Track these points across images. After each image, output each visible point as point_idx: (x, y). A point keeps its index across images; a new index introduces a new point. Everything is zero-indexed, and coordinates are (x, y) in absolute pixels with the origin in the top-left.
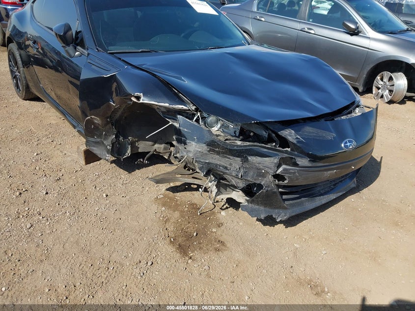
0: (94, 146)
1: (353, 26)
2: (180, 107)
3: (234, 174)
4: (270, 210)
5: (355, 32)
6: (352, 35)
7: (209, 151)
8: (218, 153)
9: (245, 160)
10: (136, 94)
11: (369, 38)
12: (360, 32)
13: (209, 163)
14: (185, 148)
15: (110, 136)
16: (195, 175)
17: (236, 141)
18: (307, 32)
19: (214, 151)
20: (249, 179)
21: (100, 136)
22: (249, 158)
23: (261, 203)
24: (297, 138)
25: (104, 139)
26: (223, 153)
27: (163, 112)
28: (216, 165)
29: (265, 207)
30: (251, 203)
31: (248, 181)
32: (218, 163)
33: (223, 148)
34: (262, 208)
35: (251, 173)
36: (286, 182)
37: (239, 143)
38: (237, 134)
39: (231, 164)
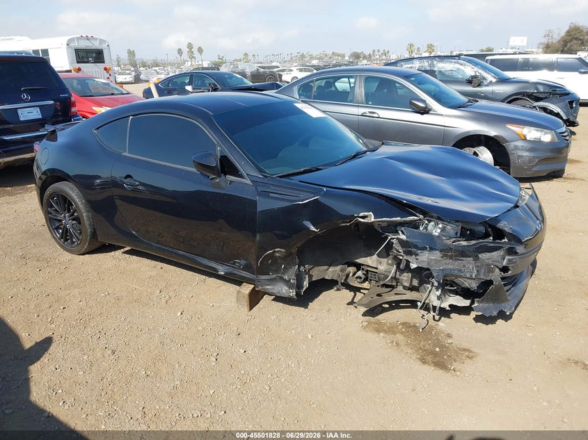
0: (268, 285)
1: (421, 105)
2: (411, 218)
3: (468, 276)
4: (499, 305)
5: (425, 111)
6: (422, 114)
7: (442, 257)
8: (451, 257)
9: (476, 258)
10: (361, 214)
11: (442, 115)
12: (430, 110)
13: (443, 270)
14: (417, 259)
15: (291, 268)
16: (395, 291)
17: (461, 242)
18: (369, 116)
19: (446, 256)
20: (482, 277)
21: (276, 271)
22: (480, 256)
23: (491, 300)
24: (511, 228)
25: (284, 274)
26: (456, 256)
27: (382, 228)
28: (451, 269)
29: (494, 303)
30: (481, 302)
31: (481, 279)
32: (451, 267)
33: (456, 251)
34: (491, 305)
35: (483, 271)
36: (510, 272)
37: (464, 243)
38: (459, 235)
39: (464, 266)
